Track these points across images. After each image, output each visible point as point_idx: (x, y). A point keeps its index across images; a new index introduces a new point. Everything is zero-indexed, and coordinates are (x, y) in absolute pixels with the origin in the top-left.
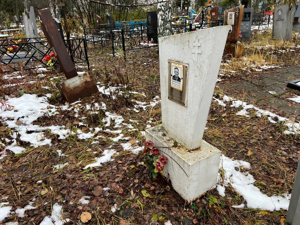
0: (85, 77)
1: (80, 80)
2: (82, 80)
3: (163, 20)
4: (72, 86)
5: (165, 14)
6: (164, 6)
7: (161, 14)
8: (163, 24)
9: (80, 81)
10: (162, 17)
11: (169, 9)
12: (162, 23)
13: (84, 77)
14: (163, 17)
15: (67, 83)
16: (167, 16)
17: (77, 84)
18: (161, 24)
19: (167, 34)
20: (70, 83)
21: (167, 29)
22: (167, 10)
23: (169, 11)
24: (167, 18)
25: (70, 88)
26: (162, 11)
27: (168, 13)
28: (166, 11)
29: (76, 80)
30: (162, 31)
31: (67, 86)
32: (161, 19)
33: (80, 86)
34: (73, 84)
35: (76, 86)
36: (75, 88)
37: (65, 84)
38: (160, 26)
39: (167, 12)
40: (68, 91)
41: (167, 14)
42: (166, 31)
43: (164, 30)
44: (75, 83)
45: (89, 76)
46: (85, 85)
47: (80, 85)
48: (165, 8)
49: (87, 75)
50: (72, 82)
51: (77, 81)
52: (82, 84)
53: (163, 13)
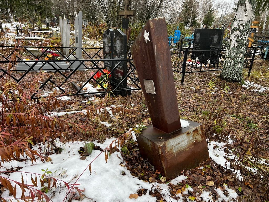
0: (196, 134)
1: (188, 140)
2: (190, 139)
3: (238, 42)
4: (175, 150)
5: (242, 35)
6: (243, 26)
7: (237, 35)
8: (237, 47)
9: (188, 142)
10: (238, 38)
11: (249, 30)
12: (236, 45)
13: (193, 135)
14: (240, 38)
15: (169, 145)
16: (244, 37)
17: (183, 146)
18: (234, 46)
19: (240, 59)
20: (174, 144)
21: (240, 53)
22: (246, 30)
23: (248, 31)
24: (243, 40)
25: (172, 153)
26: (239, 31)
27: (246, 35)
28: (244, 31)
29: (182, 139)
30: (233, 55)
31: (168, 150)
32: (236, 41)
33: (187, 150)
34: (178, 146)
35: (182, 149)
36: (180, 153)
37: (167, 146)
38: (232, 49)
39: (245, 33)
40: (169, 158)
41: (244, 35)
42: (239, 55)
43: (237, 54)
44: (181, 144)
45: (201, 133)
46: (194, 147)
47: (187, 148)
48: (244, 27)
49: (198, 131)
50: (176, 143)
51: (183, 141)
52: (189, 147)
53: (240, 34)
